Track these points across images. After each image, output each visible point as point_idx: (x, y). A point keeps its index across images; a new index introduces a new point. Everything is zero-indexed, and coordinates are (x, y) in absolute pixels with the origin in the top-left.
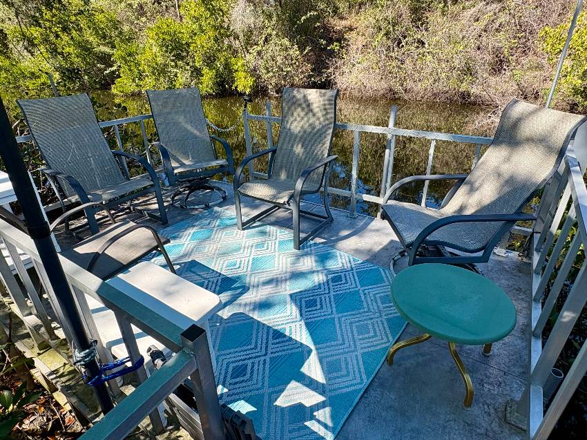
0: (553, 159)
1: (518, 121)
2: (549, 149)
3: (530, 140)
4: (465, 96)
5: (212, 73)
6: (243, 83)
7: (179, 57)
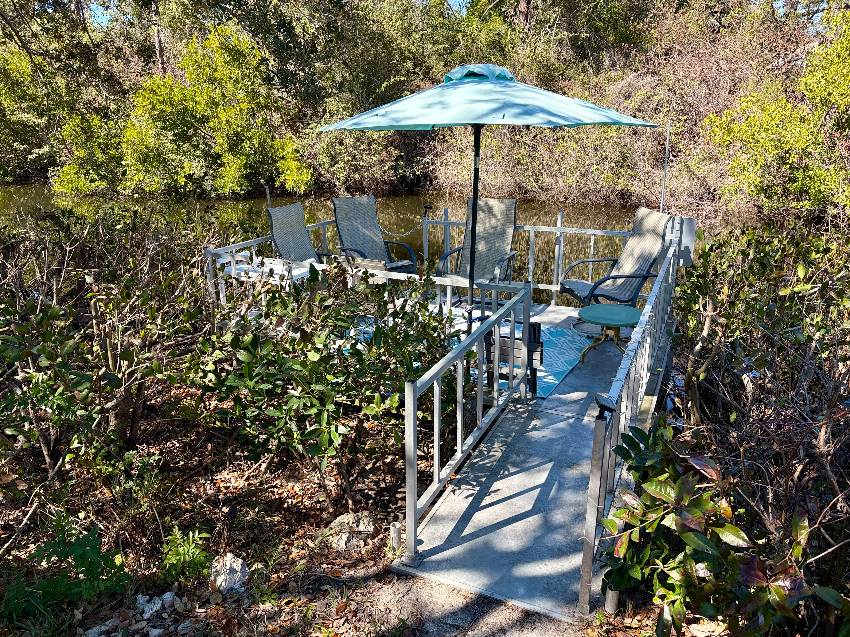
0: (660, 241)
1: (642, 219)
2: (657, 234)
3: (648, 231)
4: (624, 195)
5: (240, 161)
6: (294, 177)
7: (183, 137)
